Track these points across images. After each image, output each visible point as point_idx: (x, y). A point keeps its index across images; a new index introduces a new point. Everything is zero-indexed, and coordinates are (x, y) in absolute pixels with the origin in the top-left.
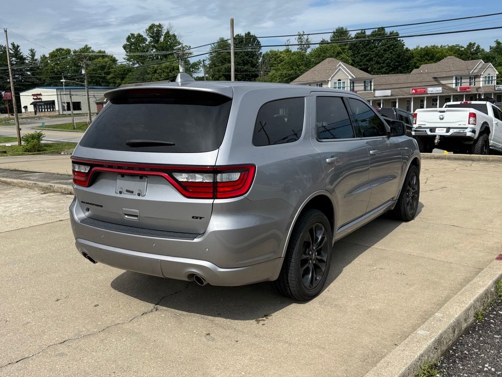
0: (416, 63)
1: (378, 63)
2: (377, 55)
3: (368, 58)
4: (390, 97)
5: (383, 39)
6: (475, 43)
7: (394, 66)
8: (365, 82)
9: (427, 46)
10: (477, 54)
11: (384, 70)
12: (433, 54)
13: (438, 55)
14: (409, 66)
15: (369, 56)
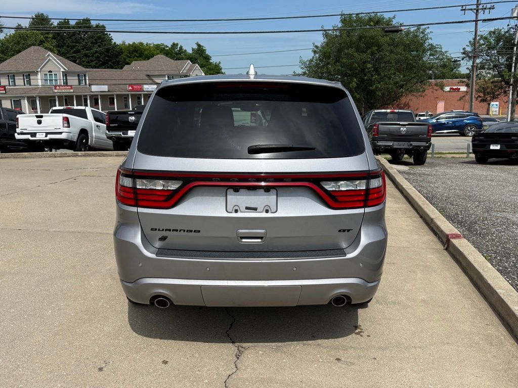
0: (125, 59)
1: (86, 55)
2: (85, 48)
3: (75, 49)
4: (107, 93)
5: (89, 32)
6: (177, 44)
7: (104, 60)
8: (78, 75)
9: (134, 43)
10: (180, 54)
11: (94, 63)
12: (142, 52)
13: (146, 52)
14: (119, 61)
15: (76, 47)
